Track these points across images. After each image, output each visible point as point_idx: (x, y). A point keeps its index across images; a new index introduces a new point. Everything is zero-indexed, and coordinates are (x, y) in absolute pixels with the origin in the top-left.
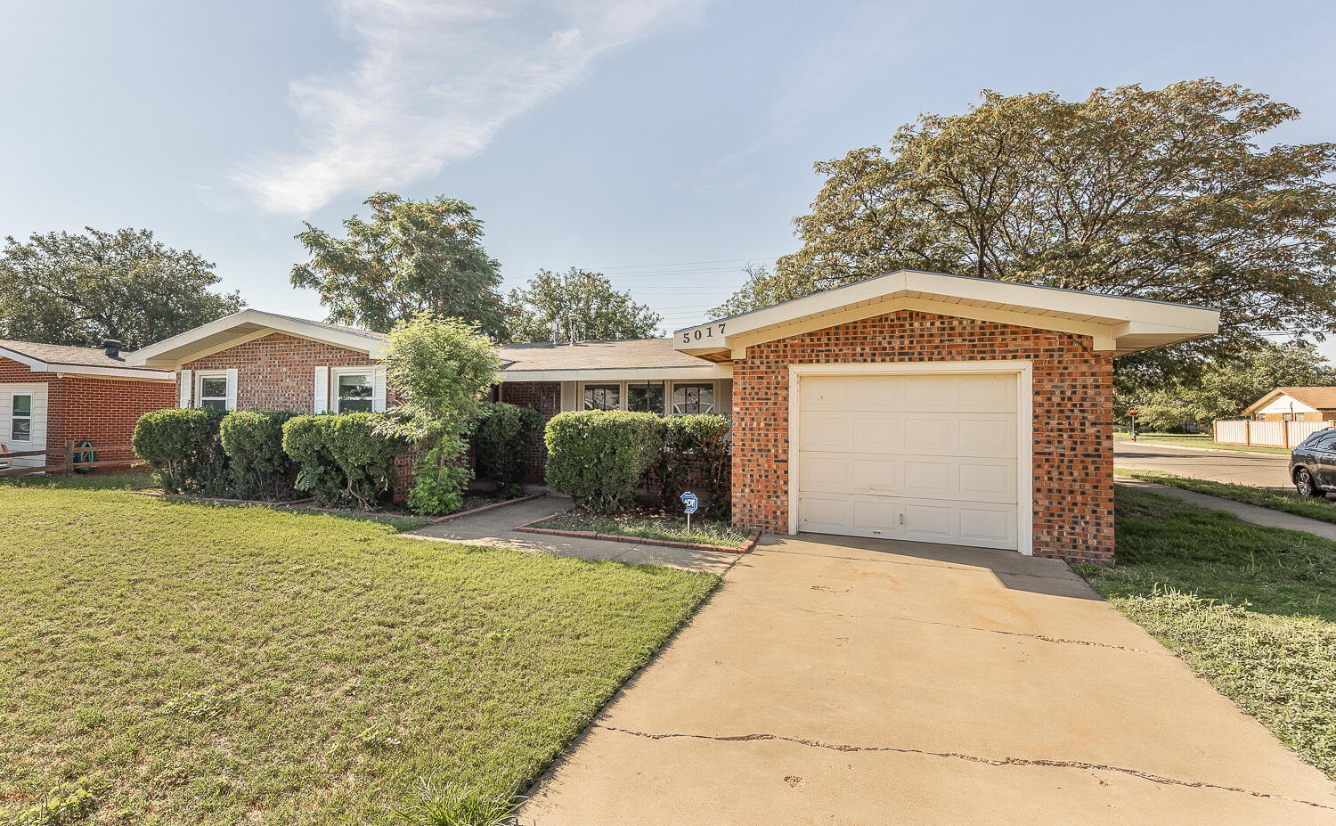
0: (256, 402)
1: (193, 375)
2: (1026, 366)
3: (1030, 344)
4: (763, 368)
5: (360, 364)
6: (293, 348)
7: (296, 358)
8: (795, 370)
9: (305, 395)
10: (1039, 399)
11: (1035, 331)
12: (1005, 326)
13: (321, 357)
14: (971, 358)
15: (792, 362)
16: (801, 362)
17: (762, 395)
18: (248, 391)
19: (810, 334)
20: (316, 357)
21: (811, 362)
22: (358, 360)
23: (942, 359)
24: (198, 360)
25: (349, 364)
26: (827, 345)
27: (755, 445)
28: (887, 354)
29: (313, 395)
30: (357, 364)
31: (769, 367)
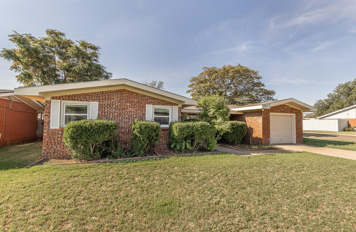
0: (111, 117)
1: (61, 103)
2: (294, 115)
3: (296, 111)
4: (266, 113)
5: (167, 105)
6: (133, 96)
7: (135, 100)
8: (271, 113)
9: (140, 115)
10: (297, 120)
11: (296, 109)
12: (294, 108)
13: (149, 101)
14: (290, 113)
15: (270, 112)
16: (271, 112)
17: (266, 118)
18: (105, 112)
19: (273, 107)
20: (146, 101)
21: (273, 112)
22: (166, 103)
23: (288, 113)
24: (66, 96)
25: (162, 105)
26: (275, 109)
27: (265, 128)
28: (282, 112)
29: (145, 115)
30: (165, 105)
31: (267, 113)
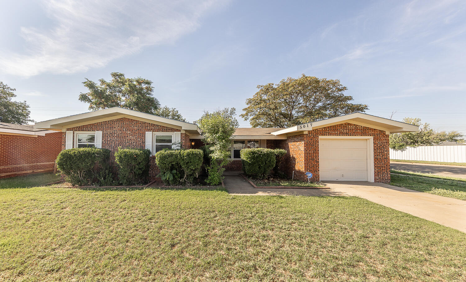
0: (113, 145)
1: (74, 133)
2: (371, 138)
3: (373, 132)
4: (312, 136)
5: (168, 131)
6: (133, 124)
7: (135, 128)
8: (320, 137)
9: (140, 142)
10: (375, 145)
11: (374, 129)
12: (368, 128)
13: (148, 128)
14: (362, 135)
15: (320, 135)
16: (322, 135)
17: (312, 144)
18: (108, 141)
19: (324, 128)
20: (145, 128)
21: (325, 135)
22: (167, 129)
23: (355, 135)
24: (77, 127)
25: (162, 131)
26: (328, 131)
27: (310, 158)
28: (343, 134)
29: (145, 143)
30: (166, 131)
31: (314, 136)
